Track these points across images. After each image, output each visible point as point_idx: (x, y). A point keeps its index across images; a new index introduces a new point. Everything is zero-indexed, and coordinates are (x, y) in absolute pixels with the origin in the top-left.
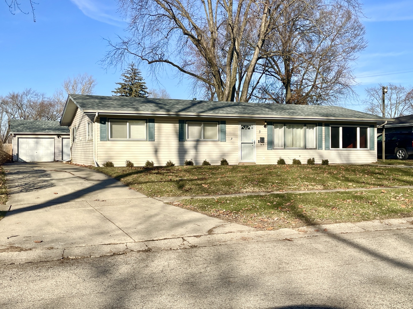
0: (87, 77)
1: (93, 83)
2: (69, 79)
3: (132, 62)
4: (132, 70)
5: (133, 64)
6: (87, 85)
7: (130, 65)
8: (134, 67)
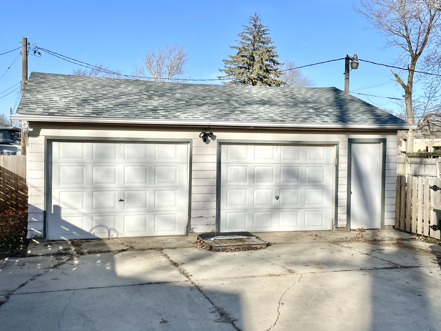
0: (176, 49)
1: (184, 58)
2: (152, 52)
3: (256, 14)
4: (256, 27)
5: (256, 17)
6: (176, 61)
7: (251, 18)
8: (258, 23)
